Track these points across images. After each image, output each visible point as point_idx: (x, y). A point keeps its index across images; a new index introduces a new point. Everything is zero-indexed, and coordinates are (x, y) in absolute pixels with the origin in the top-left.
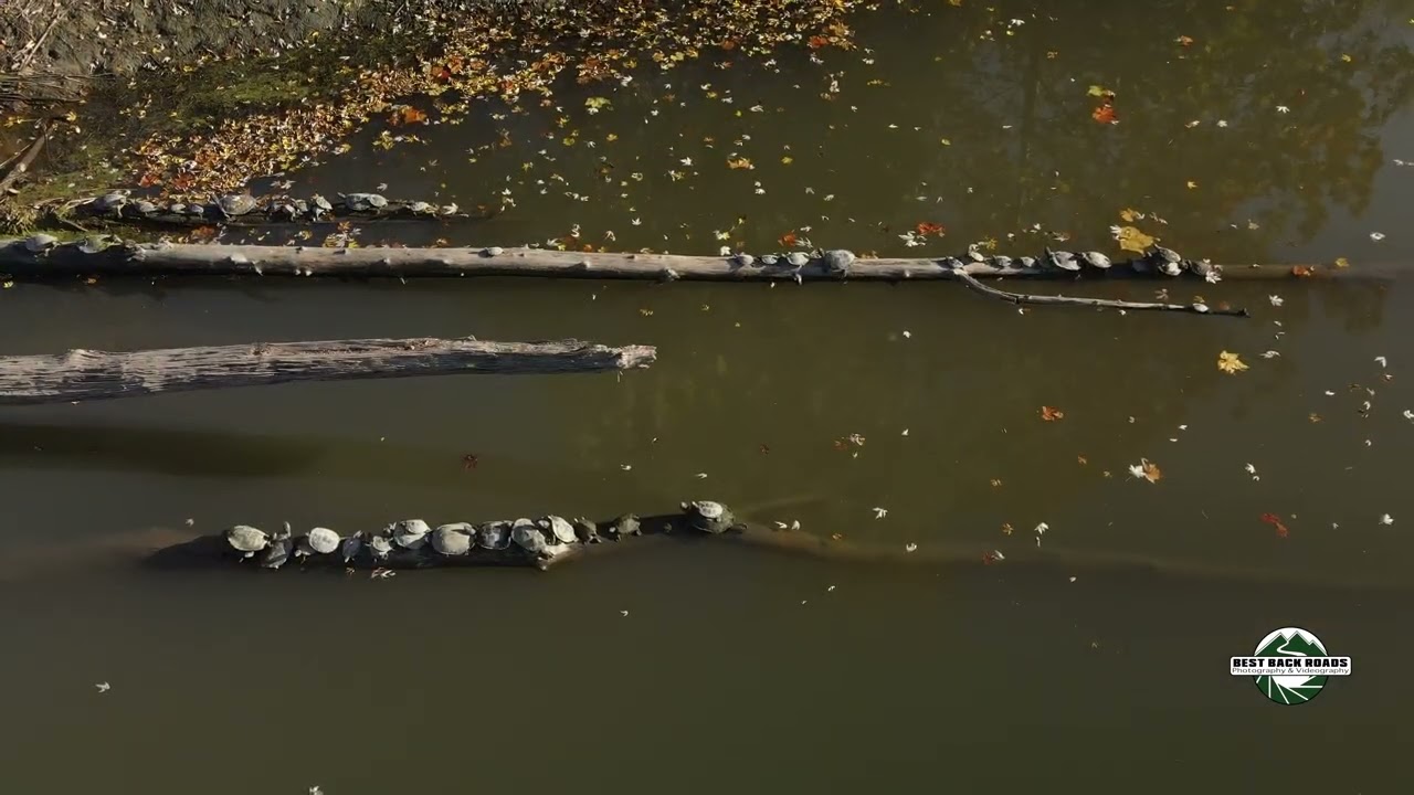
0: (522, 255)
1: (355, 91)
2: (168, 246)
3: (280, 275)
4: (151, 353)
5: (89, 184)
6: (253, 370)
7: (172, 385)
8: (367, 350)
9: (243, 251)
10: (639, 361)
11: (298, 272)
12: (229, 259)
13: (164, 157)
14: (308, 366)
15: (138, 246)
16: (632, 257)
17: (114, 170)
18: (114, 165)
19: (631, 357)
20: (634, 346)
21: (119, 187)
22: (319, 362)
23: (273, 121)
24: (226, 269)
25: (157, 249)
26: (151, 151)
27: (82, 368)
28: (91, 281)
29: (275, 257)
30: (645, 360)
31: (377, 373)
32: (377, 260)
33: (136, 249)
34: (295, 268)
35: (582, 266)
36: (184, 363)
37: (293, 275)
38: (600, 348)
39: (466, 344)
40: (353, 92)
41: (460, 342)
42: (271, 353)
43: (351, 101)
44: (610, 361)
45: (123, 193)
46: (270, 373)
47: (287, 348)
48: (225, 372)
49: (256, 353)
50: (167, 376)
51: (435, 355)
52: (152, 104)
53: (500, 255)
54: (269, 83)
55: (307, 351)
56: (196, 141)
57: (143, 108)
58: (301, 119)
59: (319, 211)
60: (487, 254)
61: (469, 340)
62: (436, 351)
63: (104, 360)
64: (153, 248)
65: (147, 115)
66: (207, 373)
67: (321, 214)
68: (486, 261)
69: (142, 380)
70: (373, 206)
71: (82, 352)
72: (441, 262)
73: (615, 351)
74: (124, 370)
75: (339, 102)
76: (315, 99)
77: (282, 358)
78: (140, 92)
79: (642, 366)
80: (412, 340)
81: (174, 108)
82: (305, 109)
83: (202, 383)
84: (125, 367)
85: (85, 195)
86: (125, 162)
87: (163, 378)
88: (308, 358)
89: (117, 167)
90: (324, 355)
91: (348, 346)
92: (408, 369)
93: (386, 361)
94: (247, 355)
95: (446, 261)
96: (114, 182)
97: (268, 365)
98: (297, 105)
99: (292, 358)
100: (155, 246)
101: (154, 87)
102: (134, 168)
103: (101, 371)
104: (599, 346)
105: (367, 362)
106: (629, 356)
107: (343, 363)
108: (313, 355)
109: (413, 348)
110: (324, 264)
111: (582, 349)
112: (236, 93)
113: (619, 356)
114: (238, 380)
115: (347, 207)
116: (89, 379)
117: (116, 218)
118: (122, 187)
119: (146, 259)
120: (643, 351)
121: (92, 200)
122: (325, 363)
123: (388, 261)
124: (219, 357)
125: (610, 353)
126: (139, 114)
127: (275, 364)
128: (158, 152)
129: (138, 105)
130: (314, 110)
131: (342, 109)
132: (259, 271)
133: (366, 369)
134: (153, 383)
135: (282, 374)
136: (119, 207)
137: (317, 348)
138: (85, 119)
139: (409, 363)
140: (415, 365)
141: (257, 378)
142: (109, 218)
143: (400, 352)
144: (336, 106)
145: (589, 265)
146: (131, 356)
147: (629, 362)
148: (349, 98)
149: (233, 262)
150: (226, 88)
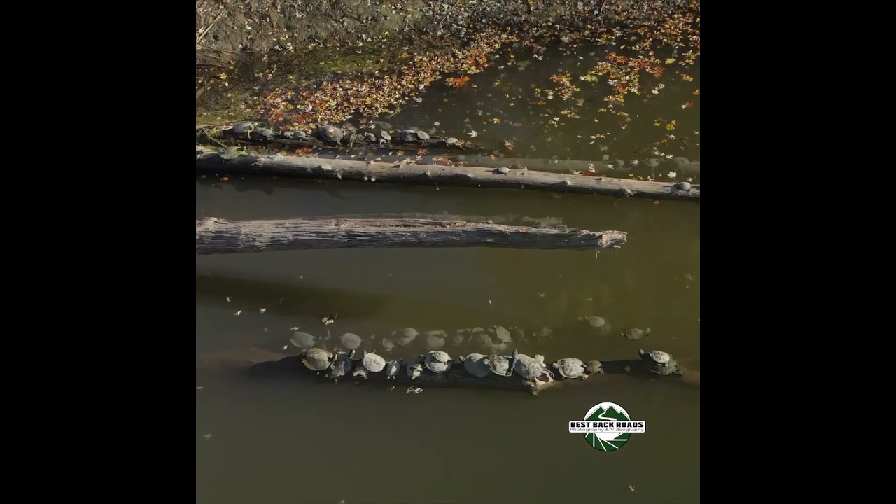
0: (523, 174)
1: (412, 68)
2: (280, 158)
3: (353, 180)
4: (261, 221)
5: (230, 118)
6: (333, 237)
7: (275, 244)
8: (414, 226)
9: (330, 163)
10: (614, 242)
11: (366, 179)
12: (320, 167)
13: (284, 103)
14: (372, 236)
15: (259, 156)
16: (601, 179)
17: (248, 110)
18: (248, 107)
19: (609, 239)
20: (611, 231)
21: (250, 120)
22: (380, 233)
23: (356, 84)
24: (318, 173)
25: (272, 158)
26: (275, 99)
27: (214, 230)
28: (226, 179)
29: (351, 167)
30: (618, 242)
31: (421, 244)
32: (422, 173)
33: (258, 157)
34: (364, 175)
35: (565, 183)
36: (285, 230)
37: (363, 180)
38: (585, 232)
39: (486, 225)
40: (410, 68)
41: (482, 224)
42: (345, 226)
43: (408, 74)
44: (592, 242)
45: (253, 123)
46: (345, 240)
47: (358, 223)
48: (313, 237)
49: (336, 225)
50: (272, 238)
51: (464, 232)
52: (276, 71)
53: (507, 173)
54: (354, 61)
55: (372, 225)
56: (304, 94)
57: (271, 73)
58: (374, 84)
59: (382, 140)
60: (498, 172)
61: (489, 223)
62: (465, 229)
63: (228, 226)
64: (269, 157)
65: (273, 77)
66: (300, 238)
67: (383, 143)
68: (497, 177)
69: (254, 240)
70: (419, 139)
71: (214, 219)
72: (466, 176)
73: (598, 234)
74: (242, 232)
75: (401, 75)
76: (384, 72)
77: (353, 229)
78: (269, 64)
79: (615, 246)
80: (446, 221)
81: (291, 73)
82: (377, 78)
83: (297, 244)
84: (243, 230)
85: (227, 124)
86: (256, 105)
87: (269, 239)
88: (373, 230)
89: (250, 108)
90: (384, 229)
91: (401, 223)
92: (443, 241)
93: (428, 234)
94: (329, 226)
95: (469, 175)
96: (247, 117)
97: (344, 233)
98: (371, 75)
99: (361, 230)
100: (271, 156)
101: (279, 61)
102: (261, 109)
103: (227, 232)
104: (584, 231)
105: (415, 234)
106: (607, 237)
107: (397, 234)
108: (376, 228)
109: (448, 226)
110: (385, 174)
111: (571, 232)
112: (332, 67)
113: (600, 237)
114: (323, 243)
115: (401, 139)
116: (217, 238)
117: (246, 139)
118: (253, 120)
119: (263, 165)
120: (618, 235)
121: (231, 127)
122: (384, 234)
123: (429, 173)
124: (308, 227)
125: (594, 235)
126: (268, 77)
127: (349, 234)
128: (279, 100)
129: (267, 71)
130: (383, 79)
131: (403, 79)
132: (339, 176)
133: (413, 240)
134: (261, 243)
135: (353, 240)
136: (249, 131)
137: (379, 224)
138: (232, 78)
139: (444, 237)
140: (449, 239)
141: (337, 243)
142: (242, 139)
143: (438, 228)
144: (398, 77)
145: (569, 183)
146: (248, 224)
147: (607, 242)
148: (407, 72)
149: (323, 169)
150: (326, 63)
